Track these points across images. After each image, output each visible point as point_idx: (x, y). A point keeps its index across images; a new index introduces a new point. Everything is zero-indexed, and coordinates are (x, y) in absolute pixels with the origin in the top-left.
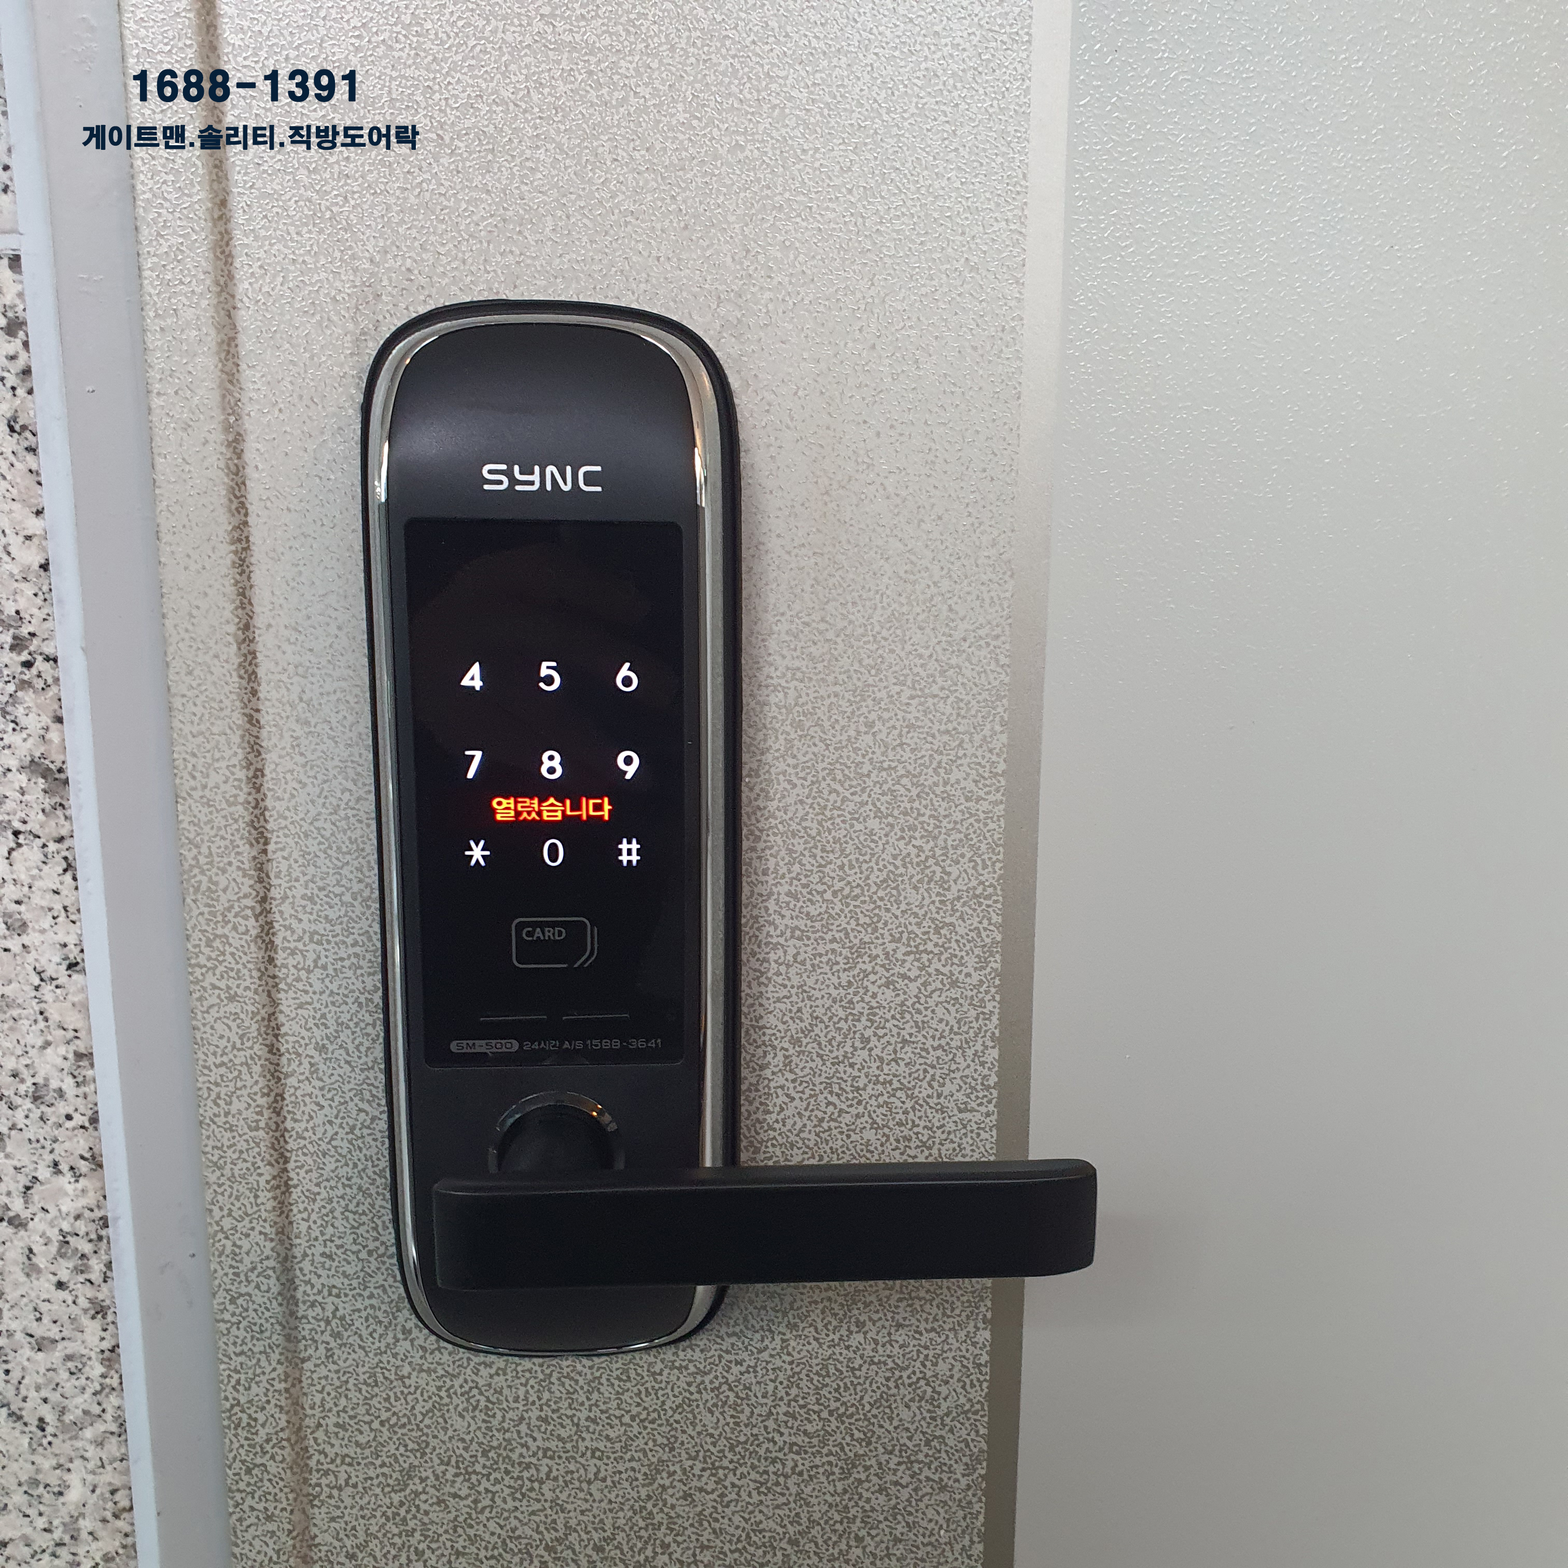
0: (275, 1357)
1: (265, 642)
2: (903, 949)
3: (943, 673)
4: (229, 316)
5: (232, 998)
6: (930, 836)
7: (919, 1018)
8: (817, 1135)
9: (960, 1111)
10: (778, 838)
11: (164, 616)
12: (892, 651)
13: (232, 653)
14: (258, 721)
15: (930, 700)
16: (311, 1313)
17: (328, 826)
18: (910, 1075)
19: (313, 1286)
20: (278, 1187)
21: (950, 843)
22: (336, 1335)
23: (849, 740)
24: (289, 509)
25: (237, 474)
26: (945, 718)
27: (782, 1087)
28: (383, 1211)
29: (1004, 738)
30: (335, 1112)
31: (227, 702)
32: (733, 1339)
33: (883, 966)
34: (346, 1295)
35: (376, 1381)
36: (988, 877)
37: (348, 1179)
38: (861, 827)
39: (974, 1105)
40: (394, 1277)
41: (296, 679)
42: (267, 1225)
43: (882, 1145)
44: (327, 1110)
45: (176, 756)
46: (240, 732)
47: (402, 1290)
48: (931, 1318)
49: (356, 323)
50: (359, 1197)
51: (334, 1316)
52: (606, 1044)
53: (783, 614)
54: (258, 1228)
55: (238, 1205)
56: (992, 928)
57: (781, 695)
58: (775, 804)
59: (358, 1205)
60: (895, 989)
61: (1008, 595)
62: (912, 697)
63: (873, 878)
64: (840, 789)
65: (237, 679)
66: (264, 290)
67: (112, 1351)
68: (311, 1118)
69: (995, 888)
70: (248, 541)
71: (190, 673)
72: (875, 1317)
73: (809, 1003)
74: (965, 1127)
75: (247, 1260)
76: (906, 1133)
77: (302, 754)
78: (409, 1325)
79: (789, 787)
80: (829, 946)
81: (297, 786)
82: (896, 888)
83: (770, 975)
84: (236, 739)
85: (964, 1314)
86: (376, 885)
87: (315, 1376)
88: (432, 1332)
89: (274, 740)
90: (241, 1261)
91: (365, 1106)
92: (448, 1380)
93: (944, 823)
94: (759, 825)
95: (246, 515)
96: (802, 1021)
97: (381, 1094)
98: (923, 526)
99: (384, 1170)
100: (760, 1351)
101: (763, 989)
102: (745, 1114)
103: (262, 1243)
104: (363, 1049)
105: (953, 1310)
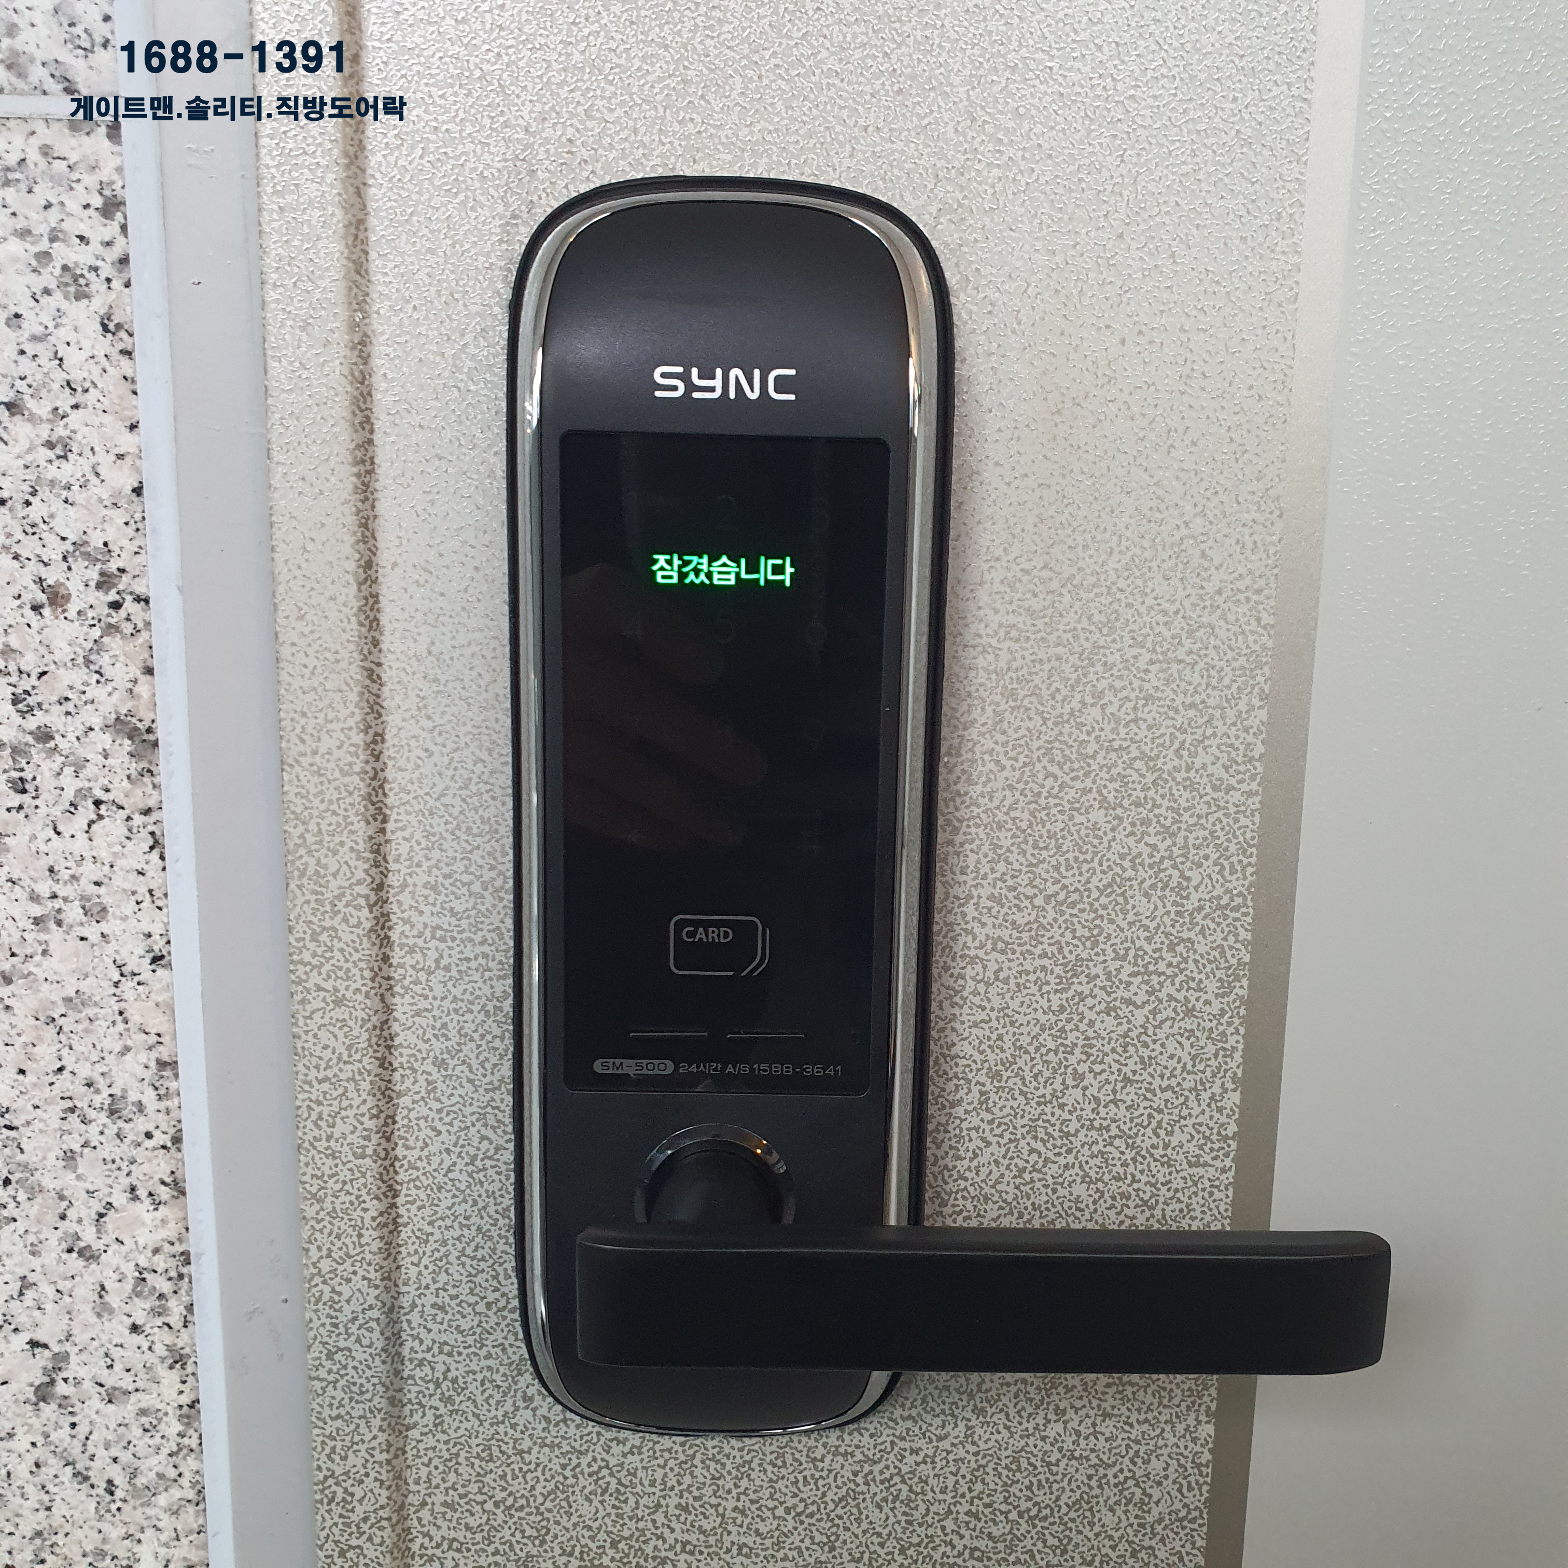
0: (376, 1422)
1: (390, 584)
2: (1128, 969)
3: (1191, 633)
4: (359, 195)
5: (338, 1003)
6: (1167, 832)
7: (1146, 1053)
8: (1017, 1187)
9: (1190, 1165)
10: (980, 831)
11: (273, 549)
12: (1129, 605)
13: (350, 595)
14: (379, 677)
15: (1175, 667)
16: (418, 1373)
17: (457, 802)
18: (1132, 1120)
19: (421, 1342)
20: (386, 1225)
21: (1191, 841)
22: (449, 1400)
23: (1072, 714)
24: (421, 426)
25: (362, 383)
26: (1191, 688)
27: (977, 1129)
28: (505, 1257)
29: (1263, 715)
30: (454, 1138)
31: (344, 654)
32: (909, 1424)
33: (1103, 988)
34: (460, 1354)
35: (491, 1455)
36: (1236, 884)
37: (467, 1218)
38: (1082, 819)
39: (1207, 1158)
40: (516, 1334)
41: (424, 629)
42: (371, 1269)
43: (1095, 1202)
44: (444, 1137)
45: (282, 715)
46: (357, 689)
47: (524, 1351)
48: (1145, 1408)
49: (507, 205)
50: (479, 1239)
51: (445, 1379)
52: (776, 1069)
53: (998, 559)
54: (361, 1272)
55: (339, 1244)
56: (1238, 946)
57: (990, 658)
58: (979, 788)
59: (476, 1250)
60: (1117, 1017)
61: (1275, 538)
62: (1152, 663)
63: (1095, 881)
64: (1059, 773)
65: (354, 625)
66: (400, 163)
67: (191, 1406)
68: (427, 1145)
69: (1245, 899)
70: (373, 463)
71: (301, 618)
72: (1078, 1404)
73: (1012, 1030)
74: (1195, 1184)
75: (347, 1310)
76: (1124, 1188)
77: (429, 718)
78: (531, 1391)
79: (995, 769)
80: (1038, 962)
81: (423, 755)
82: (1123, 894)
83: (965, 994)
84: (353, 697)
85: (1183, 1405)
86: (510, 873)
87: (421, 1446)
88: (551, 1394)
89: (398, 699)
90: (340, 1310)
91: (489, 1133)
92: (574, 1457)
93: (1186, 816)
94: (958, 814)
95: (372, 431)
96: (1003, 1051)
97: (508, 1120)
98: (1174, 453)
99: (507, 1209)
100: (940, 1439)
101: (956, 1011)
102: (932, 1159)
103: (365, 1290)
104: (488, 1065)
105: (1170, 1400)
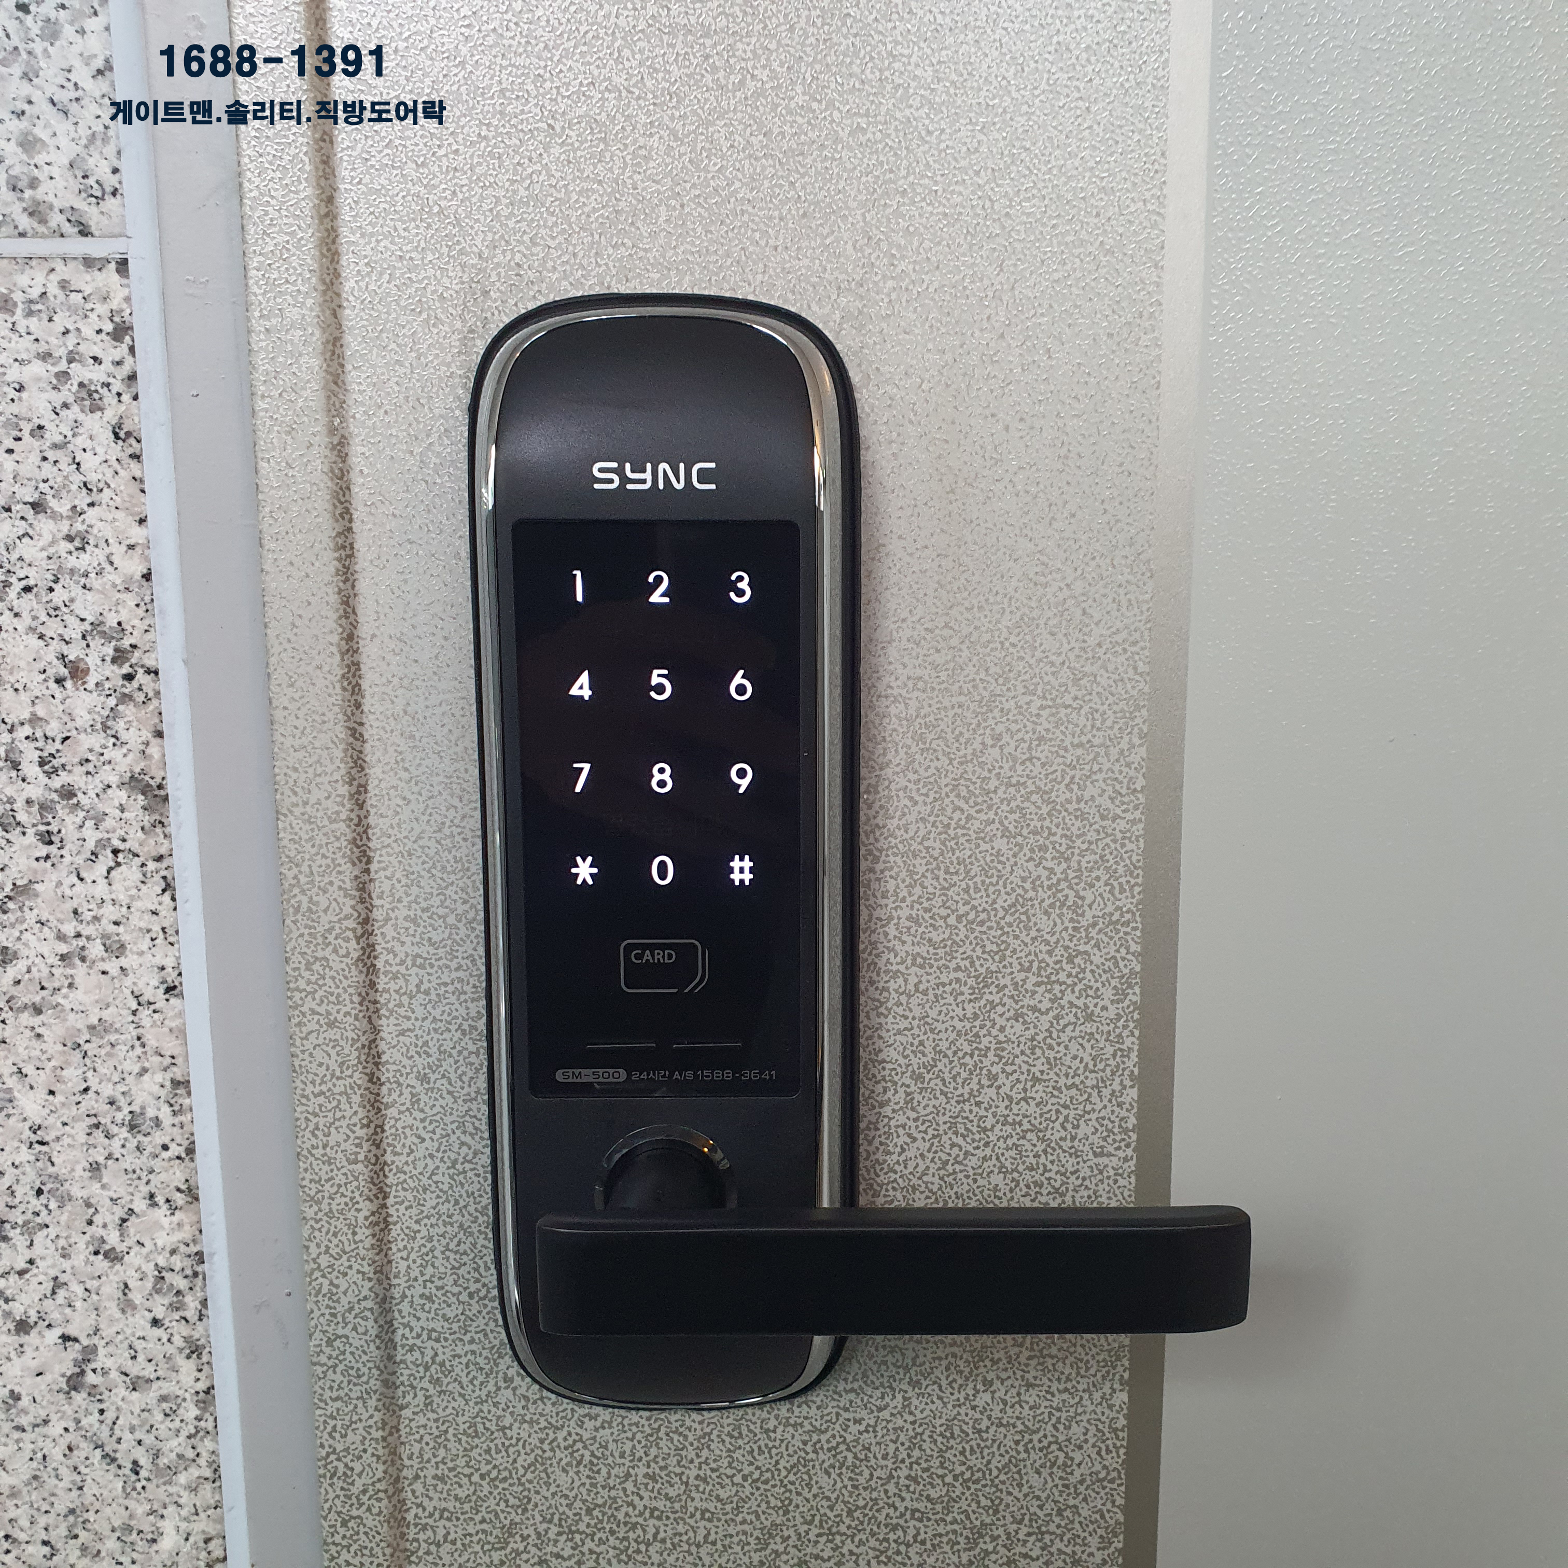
0: (372, 1403)
1: (370, 653)
2: (1033, 979)
3: (1076, 681)
4: (335, 316)
5: (331, 1024)
6: (1062, 857)
7: (1052, 1054)
8: (941, 1178)
9: (1095, 1155)
10: (898, 859)
11: (266, 626)
12: (1022, 658)
13: (334, 664)
14: (361, 735)
15: (1063, 711)
16: (409, 1357)
17: (432, 844)
18: (1041, 1115)
19: (412, 1330)
20: (377, 1224)
21: (1084, 864)
22: (436, 1382)
23: (974, 754)
24: (394, 515)
25: (341, 478)
26: (1078, 730)
27: (903, 1126)
28: (485, 1251)
29: (1143, 752)
30: (436, 1144)
31: (330, 716)
32: (852, 1396)
33: (1012, 997)
34: (446, 1339)
35: (476, 1431)
36: (1127, 902)
37: (450, 1217)
38: (988, 847)
39: (1111, 1149)
40: (496, 1321)
41: (400, 692)
42: (365, 1263)
43: (1011, 1191)
44: (428, 1143)
45: (277, 770)
46: (342, 747)
47: (504, 1335)
48: (1064, 1378)
49: (464, 321)
50: (461, 1235)
51: (433, 1362)
52: (718, 1075)
53: (904, 620)
54: (356, 1267)
55: (335, 1241)
56: (1130, 957)
57: (902, 706)
58: (895, 822)
59: (458, 1245)
60: (1025, 1023)
61: (1147, 597)
62: (1042, 708)
63: (1000, 902)
64: (965, 807)
65: (338, 690)
66: (371, 287)
67: (207, 1392)
68: (412, 1151)
69: (1134, 914)
70: (352, 548)
71: (292, 685)
72: (1004, 1375)
73: (932, 1036)
74: (1101, 1172)
75: (344, 1301)
76: (1037, 1177)
77: (406, 770)
78: (511, 1372)
79: (909, 804)
80: (953, 975)
81: (401, 802)
82: (1026, 913)
83: (889, 1005)
84: (338, 753)
85: (1099, 1375)
86: (481, 907)
87: (413, 1424)
88: (535, 1380)
89: (378, 754)
90: (338, 1301)
91: (468, 1139)
92: (550, 1432)
93: (1078, 843)
94: (878, 845)
95: (351, 521)
96: (924, 1055)
97: (485, 1127)
98: (1055, 525)
99: (486, 1207)
100: (880, 1409)
101: (882, 1020)
102: (864, 1155)
103: (359, 1282)
104: (465, 1079)
105: (1087, 1369)
